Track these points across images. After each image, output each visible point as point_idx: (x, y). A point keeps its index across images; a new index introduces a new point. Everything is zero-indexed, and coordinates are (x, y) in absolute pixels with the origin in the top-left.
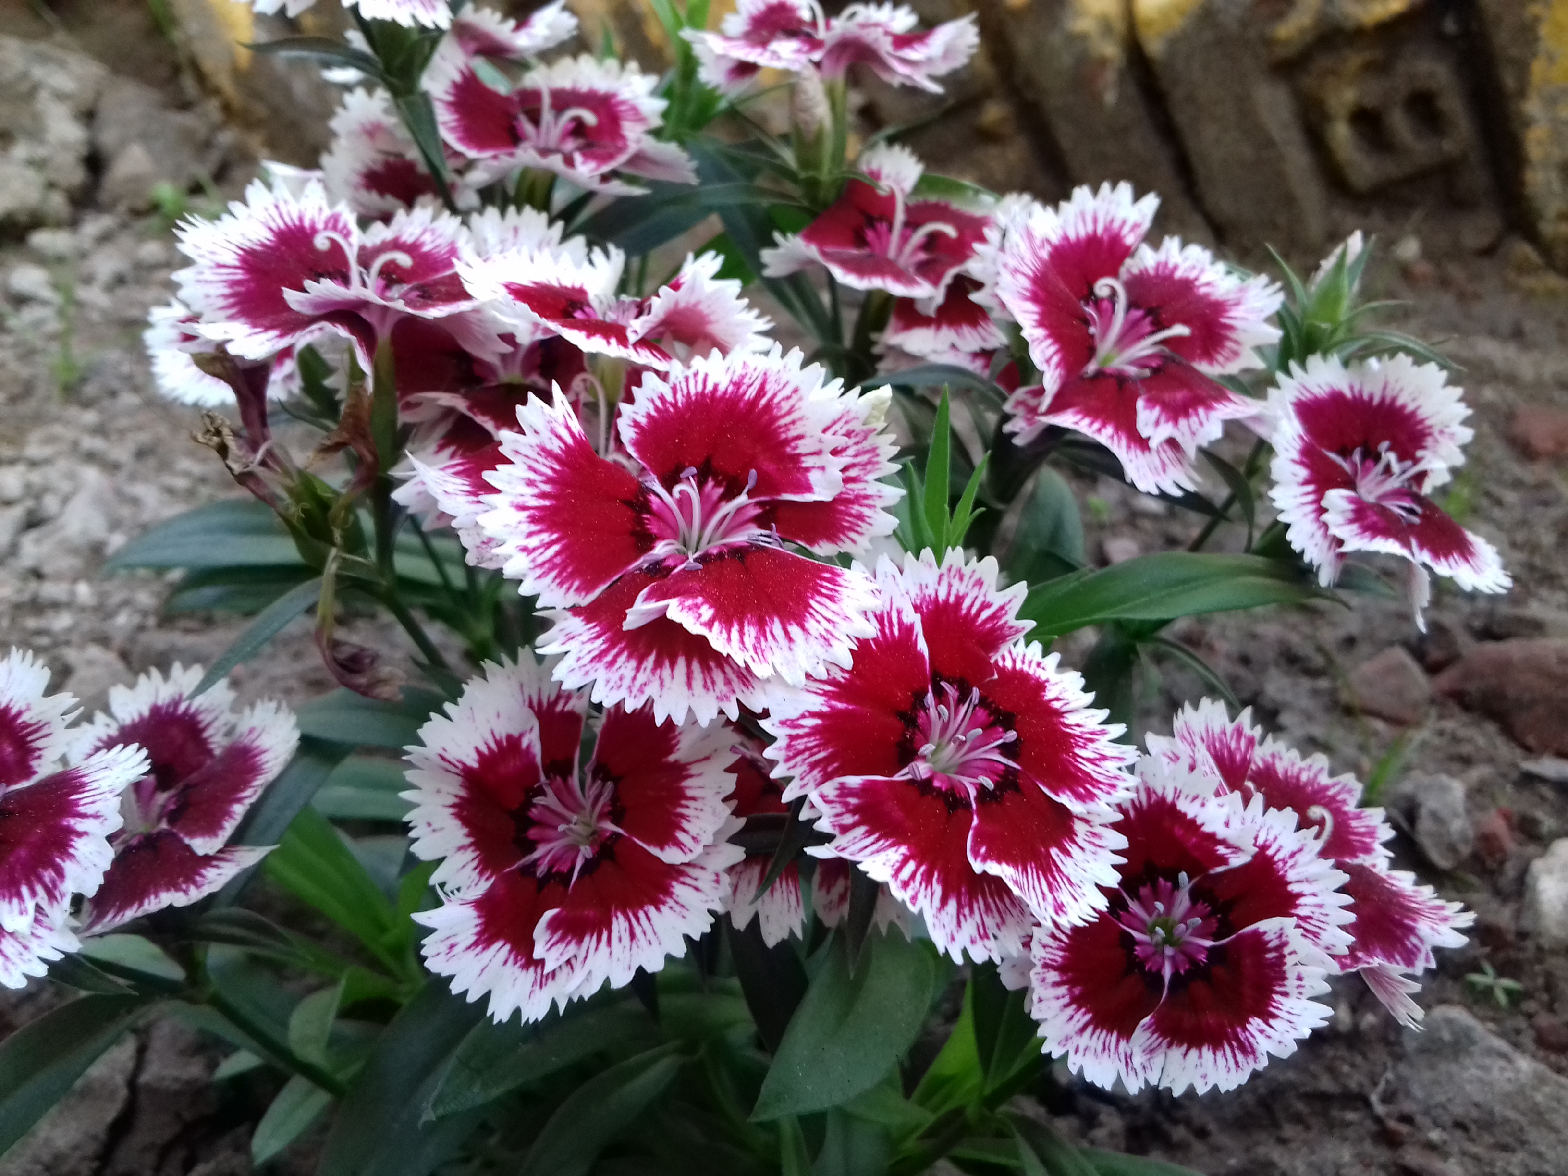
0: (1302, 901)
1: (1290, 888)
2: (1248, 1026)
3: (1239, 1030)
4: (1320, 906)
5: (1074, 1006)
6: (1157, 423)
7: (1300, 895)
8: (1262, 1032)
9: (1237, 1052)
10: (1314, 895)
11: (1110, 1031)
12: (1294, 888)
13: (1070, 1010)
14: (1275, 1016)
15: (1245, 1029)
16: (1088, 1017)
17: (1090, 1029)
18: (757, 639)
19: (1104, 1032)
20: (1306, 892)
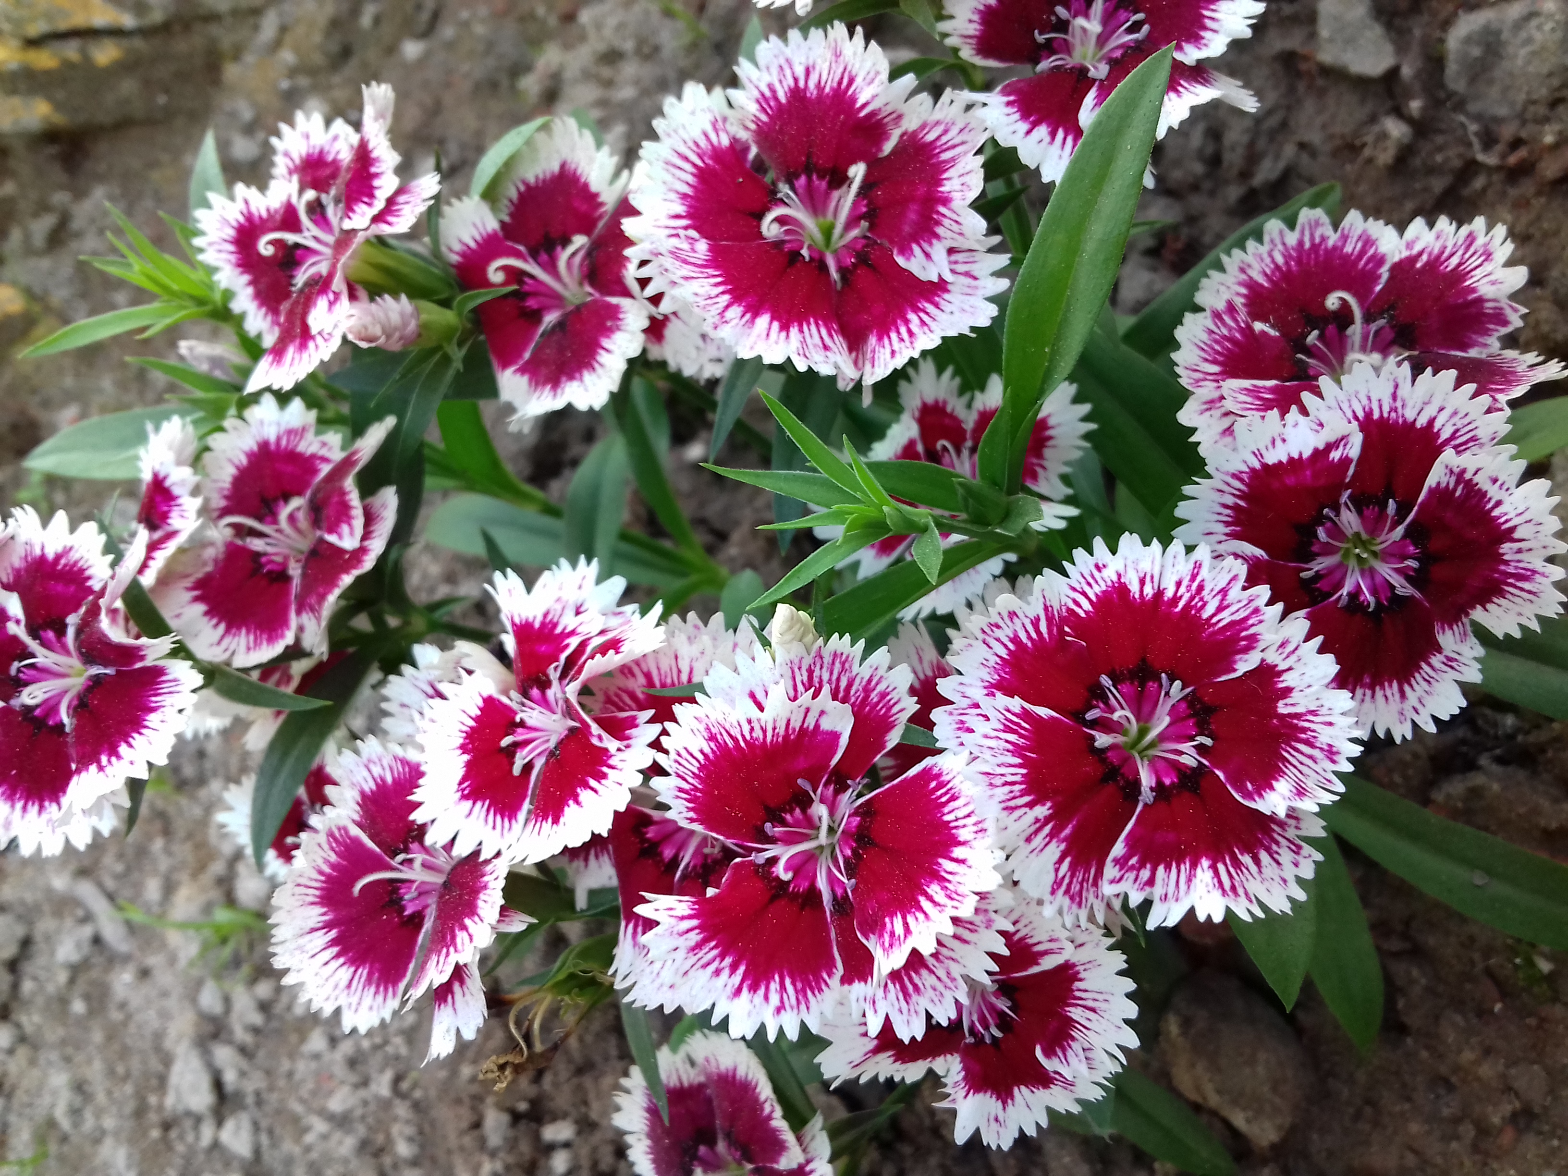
0: (1437, 425)
1: (1418, 425)
2: (1506, 557)
3: (1503, 567)
4: (1455, 413)
5: (1378, 688)
6: (928, 256)
7: (1432, 421)
8: (1519, 551)
9: (1519, 584)
10: (1441, 409)
11: (1419, 668)
12: (1422, 422)
13: (1379, 693)
14: (1513, 529)
15: (1507, 563)
16: (1395, 685)
17: (1407, 688)
18: (944, 888)
19: (1417, 675)
20: (1434, 414)
